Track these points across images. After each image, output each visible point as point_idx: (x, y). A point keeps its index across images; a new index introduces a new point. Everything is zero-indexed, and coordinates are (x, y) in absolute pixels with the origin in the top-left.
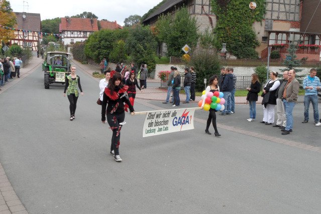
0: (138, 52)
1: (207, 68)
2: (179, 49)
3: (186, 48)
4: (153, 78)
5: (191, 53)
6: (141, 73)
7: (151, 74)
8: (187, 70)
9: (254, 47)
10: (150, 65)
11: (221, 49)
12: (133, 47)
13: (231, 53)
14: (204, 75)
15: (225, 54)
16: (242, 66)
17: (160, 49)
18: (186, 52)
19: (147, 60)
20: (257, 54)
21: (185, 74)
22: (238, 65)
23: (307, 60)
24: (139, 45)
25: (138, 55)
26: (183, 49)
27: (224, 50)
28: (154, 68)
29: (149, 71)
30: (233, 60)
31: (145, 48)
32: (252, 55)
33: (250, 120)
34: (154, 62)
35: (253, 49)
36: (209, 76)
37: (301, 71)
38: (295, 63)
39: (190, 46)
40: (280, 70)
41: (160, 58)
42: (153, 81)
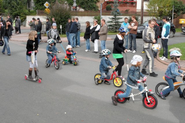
0: (13, 7)
1: (61, 18)
2: (43, 4)
3: (46, 4)
4: (25, 26)
5: (50, 7)
6: (15, 22)
7: (23, 23)
8: (48, 19)
9: (96, 3)
10: (22, 17)
11: (73, 4)
12: (9, 3)
13: (80, 6)
14: (60, 23)
15: (76, 7)
16: (88, 15)
17: (29, 5)
18: (47, 7)
19: (20, 13)
20: (98, 7)
21: (47, 23)
22: (84, 15)
23: (129, 11)
24: (13, 2)
25: (13, 9)
26: (45, 5)
27: (75, 4)
28: (25, 19)
29: (22, 21)
30: (81, 12)
31: (18, 4)
32: (94, 8)
33: (87, 50)
34: (25, 14)
35: (94, 4)
36: (63, 23)
37: (121, 18)
38: (118, 13)
39: (50, 3)
40: (109, 18)
41: (29, 11)
42: (25, 28)
